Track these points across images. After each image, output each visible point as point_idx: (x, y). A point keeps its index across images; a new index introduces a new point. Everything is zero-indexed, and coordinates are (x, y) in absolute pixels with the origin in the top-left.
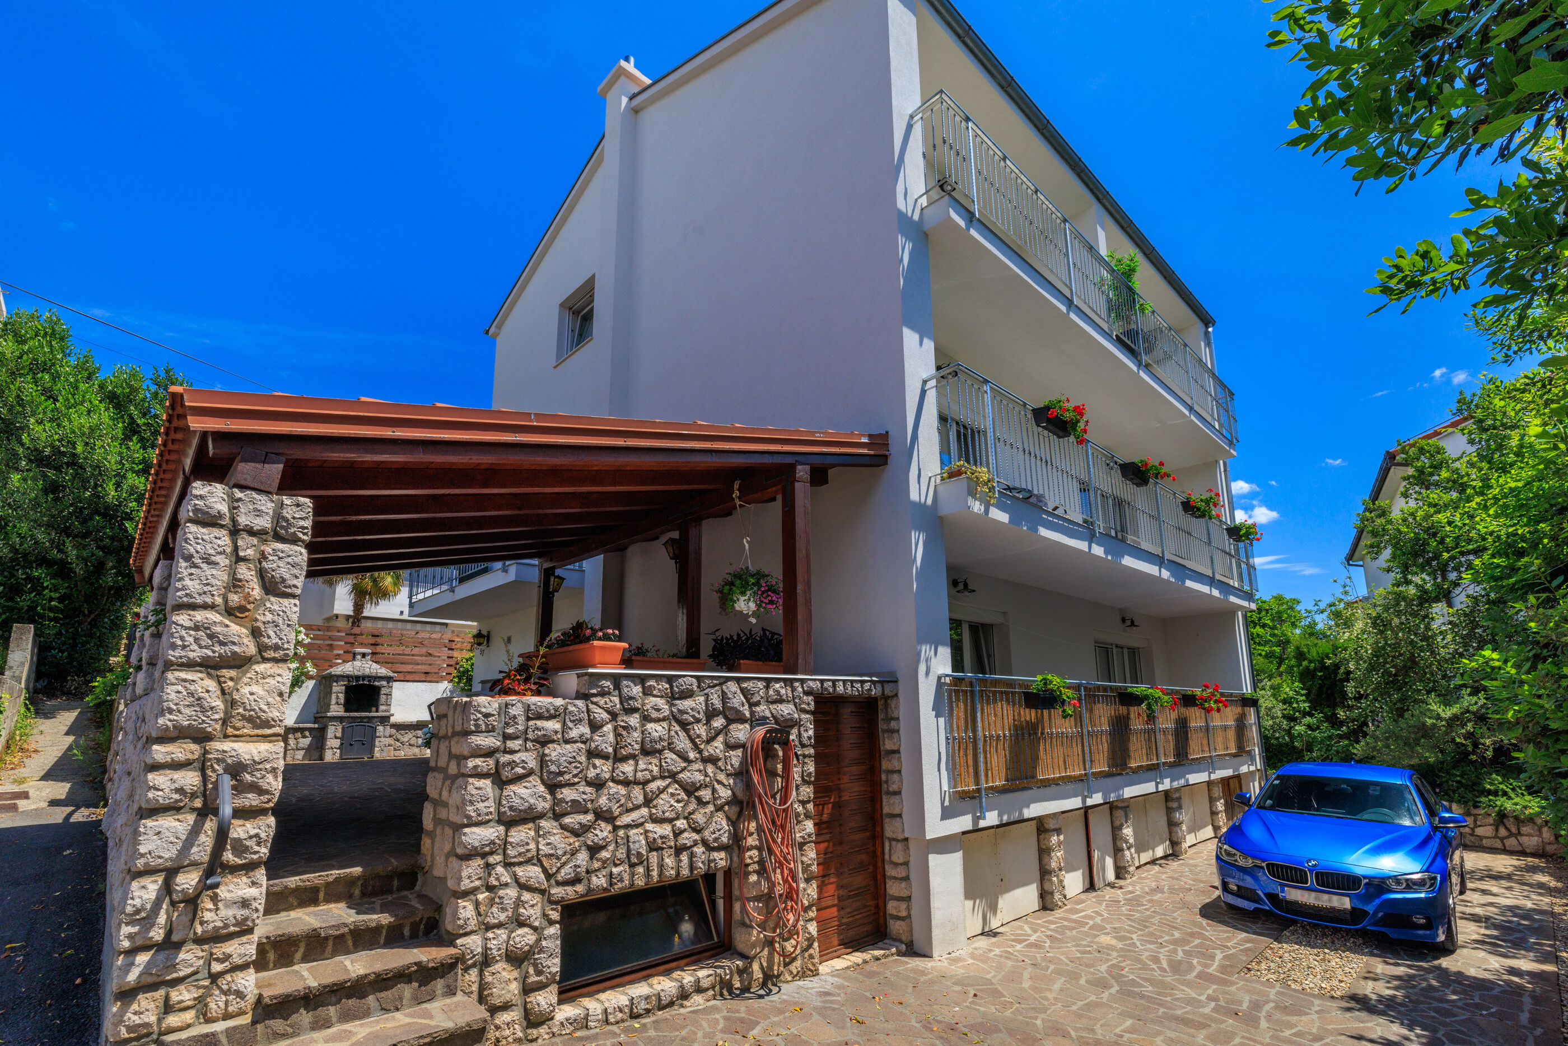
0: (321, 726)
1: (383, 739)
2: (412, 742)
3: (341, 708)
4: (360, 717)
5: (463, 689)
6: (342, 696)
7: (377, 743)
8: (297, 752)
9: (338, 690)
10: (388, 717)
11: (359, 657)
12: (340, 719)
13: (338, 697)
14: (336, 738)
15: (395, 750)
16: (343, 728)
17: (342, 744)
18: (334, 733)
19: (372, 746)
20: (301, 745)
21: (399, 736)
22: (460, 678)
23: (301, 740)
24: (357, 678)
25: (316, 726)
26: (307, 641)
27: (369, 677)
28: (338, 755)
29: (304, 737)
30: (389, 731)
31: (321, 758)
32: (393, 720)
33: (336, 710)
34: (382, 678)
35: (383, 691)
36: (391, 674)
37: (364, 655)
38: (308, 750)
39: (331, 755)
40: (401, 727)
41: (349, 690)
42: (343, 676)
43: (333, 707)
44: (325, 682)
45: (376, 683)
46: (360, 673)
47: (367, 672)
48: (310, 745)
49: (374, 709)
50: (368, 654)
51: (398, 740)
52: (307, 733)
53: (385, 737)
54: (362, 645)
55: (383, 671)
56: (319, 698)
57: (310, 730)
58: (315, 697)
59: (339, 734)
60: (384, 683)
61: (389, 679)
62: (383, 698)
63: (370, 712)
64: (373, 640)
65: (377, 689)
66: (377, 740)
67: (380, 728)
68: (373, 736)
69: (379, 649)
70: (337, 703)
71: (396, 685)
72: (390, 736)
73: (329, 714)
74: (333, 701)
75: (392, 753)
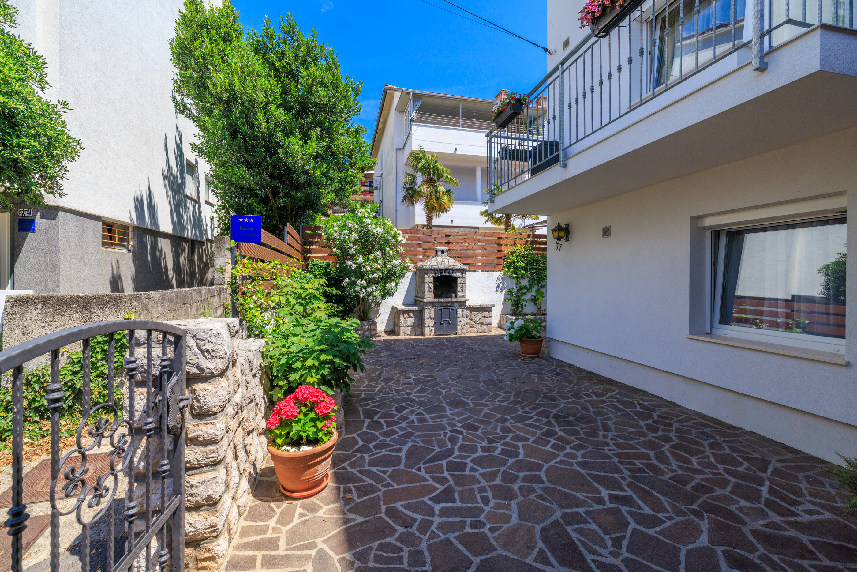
0: (420, 308)
1: (462, 319)
2: (482, 321)
3: (432, 295)
4: (446, 302)
5: (511, 277)
6: (432, 285)
7: (459, 323)
8: (407, 328)
9: (429, 279)
10: (465, 302)
11: (440, 253)
12: (432, 304)
13: (429, 287)
14: (431, 318)
15: (471, 327)
16: (435, 311)
17: (435, 323)
18: (429, 313)
19: (455, 325)
20: (408, 323)
21: (473, 317)
22: (509, 268)
23: (408, 319)
24: (441, 270)
25: (417, 308)
26: (404, 241)
27: (449, 269)
28: (433, 332)
29: (410, 317)
30: (467, 312)
31: (422, 334)
32: (468, 304)
33: (429, 297)
34: (458, 270)
35: (459, 281)
36: (464, 267)
37: (443, 252)
38: (413, 327)
39: (429, 333)
40: (473, 309)
41: (436, 280)
42: (431, 269)
43: (427, 294)
44: (421, 273)
45: (454, 275)
46: (442, 267)
47: (447, 266)
48: (414, 323)
49: (454, 295)
50: (446, 251)
51: (472, 320)
52: (412, 314)
53: (463, 318)
54: (440, 243)
55: (458, 265)
56: (416, 285)
57: (413, 311)
58: (414, 285)
59: (433, 316)
60: (459, 274)
61: (463, 271)
62: (459, 286)
63: (451, 297)
64: (446, 240)
65: (455, 279)
66: (459, 320)
67: (460, 311)
68: (455, 318)
69: (451, 246)
70: (429, 291)
71: (467, 274)
72: (467, 316)
73: (425, 300)
74: (427, 290)
75: (469, 329)
